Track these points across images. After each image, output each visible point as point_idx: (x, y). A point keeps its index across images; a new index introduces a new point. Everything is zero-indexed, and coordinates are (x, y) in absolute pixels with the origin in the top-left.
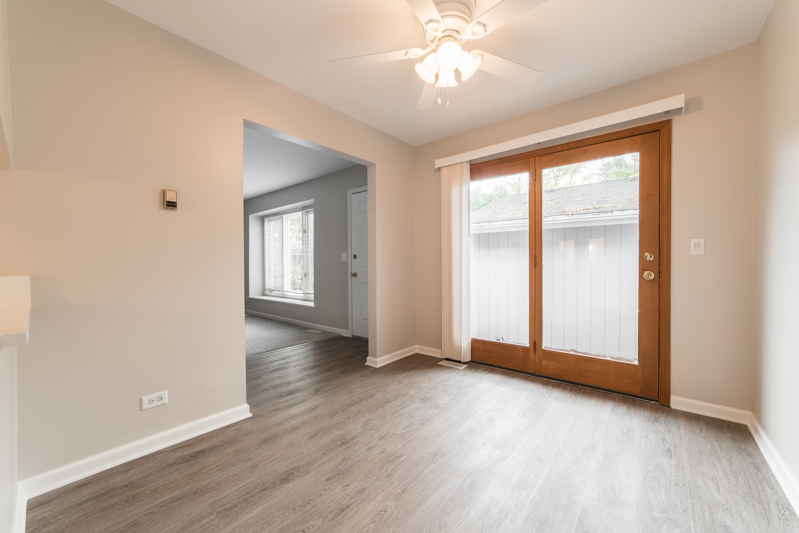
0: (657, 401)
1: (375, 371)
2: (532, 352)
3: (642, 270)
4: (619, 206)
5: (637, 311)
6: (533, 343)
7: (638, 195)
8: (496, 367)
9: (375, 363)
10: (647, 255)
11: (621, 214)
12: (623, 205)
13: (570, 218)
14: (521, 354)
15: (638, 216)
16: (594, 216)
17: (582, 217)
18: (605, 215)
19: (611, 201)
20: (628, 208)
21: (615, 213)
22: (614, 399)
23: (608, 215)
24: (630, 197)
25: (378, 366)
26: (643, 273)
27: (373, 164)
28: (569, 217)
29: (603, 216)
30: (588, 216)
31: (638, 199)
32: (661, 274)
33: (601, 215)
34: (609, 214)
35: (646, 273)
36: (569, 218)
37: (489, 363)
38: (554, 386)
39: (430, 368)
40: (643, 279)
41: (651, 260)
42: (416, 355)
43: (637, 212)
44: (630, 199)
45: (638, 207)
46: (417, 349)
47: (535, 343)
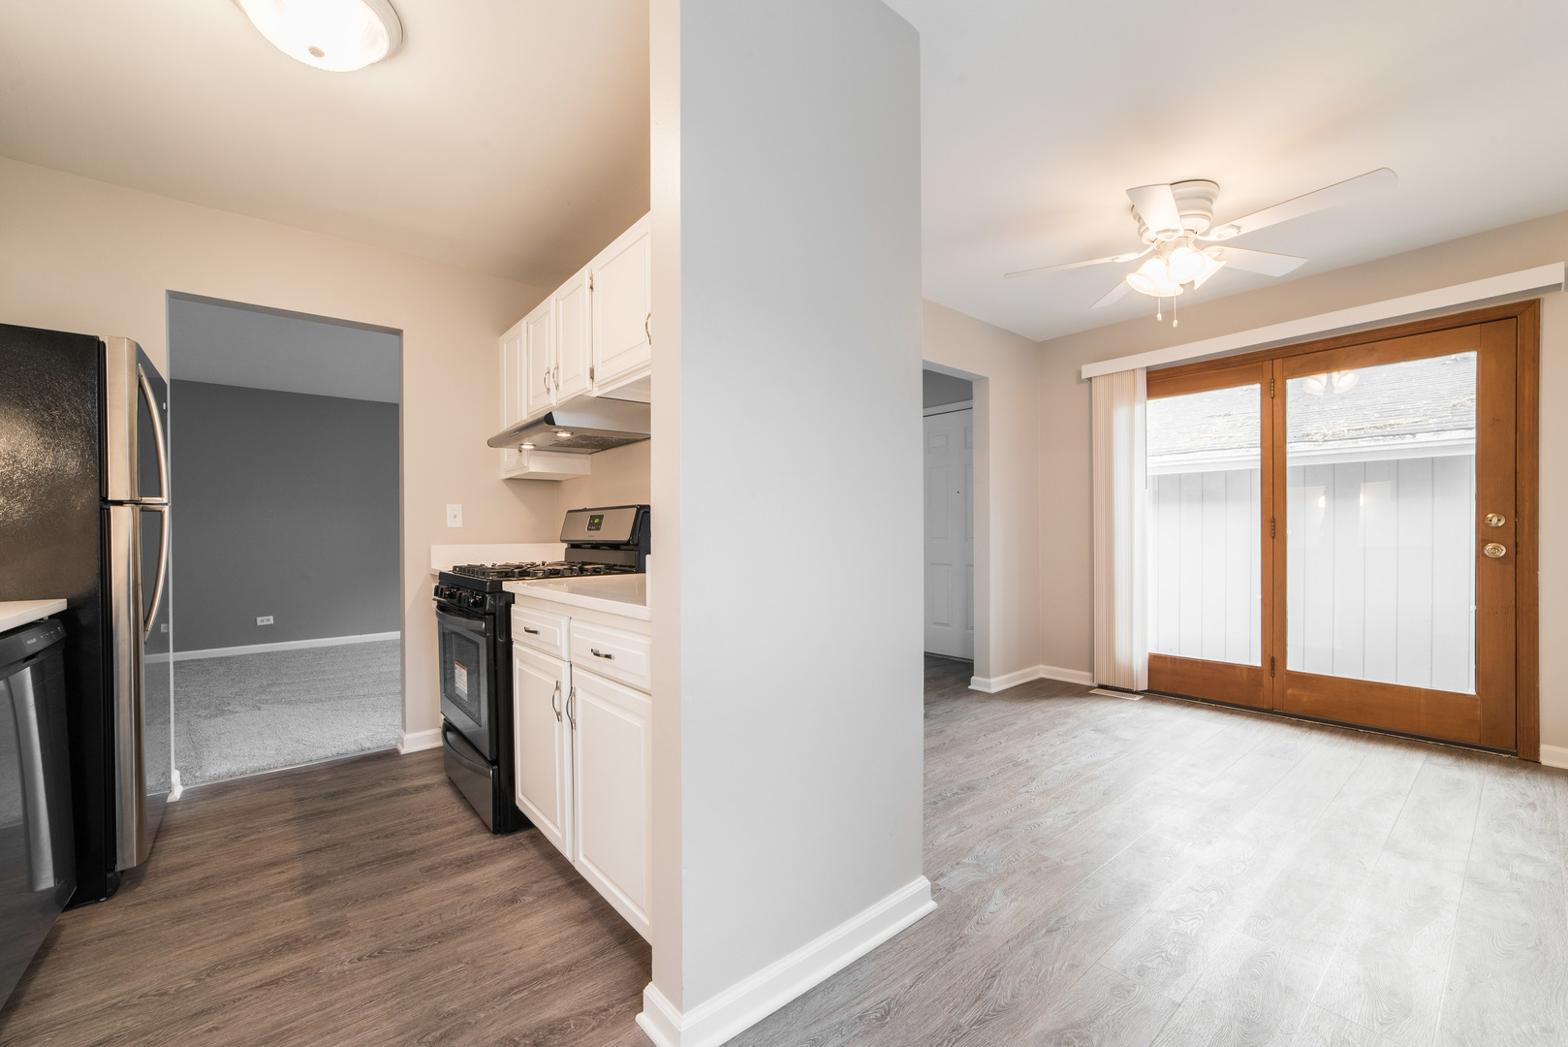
0: (1512, 754)
1: (990, 697)
2: (1266, 678)
3: (1482, 541)
4: (1431, 421)
5: (1473, 608)
6: (1268, 660)
7: (1474, 396)
8: (1197, 699)
9: (989, 685)
10: (1492, 517)
11: (1435, 438)
12: (1441, 420)
13: (1320, 448)
14: (1245, 679)
15: (1474, 441)
16: (1373, 443)
17: (1346, 446)
18: (1398, 440)
19: (1411, 411)
20: (1451, 426)
21: (1421, 437)
22: (1429, 749)
23: (1406, 441)
24: (1456, 402)
25: (993, 691)
26: (1483, 547)
27: (984, 380)
28: (1319, 445)
29: (1393, 442)
30: (1361, 443)
31: (1473, 405)
32: (1519, 549)
33: (1389, 441)
34: (1409, 439)
35: (1490, 546)
36: (1317, 448)
37: (1182, 693)
38: (1312, 727)
39: (1081, 697)
40: (1485, 556)
41: (1500, 525)
42: (1042, 680)
43: (1473, 433)
44: (1454, 406)
45: (1473, 424)
46: (1043, 671)
47: (1273, 660)
